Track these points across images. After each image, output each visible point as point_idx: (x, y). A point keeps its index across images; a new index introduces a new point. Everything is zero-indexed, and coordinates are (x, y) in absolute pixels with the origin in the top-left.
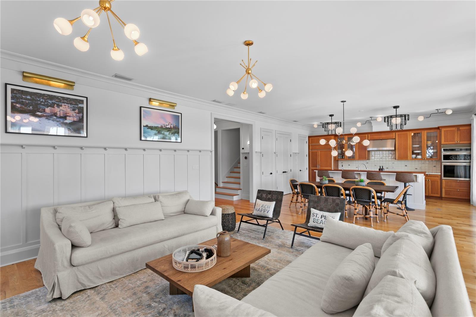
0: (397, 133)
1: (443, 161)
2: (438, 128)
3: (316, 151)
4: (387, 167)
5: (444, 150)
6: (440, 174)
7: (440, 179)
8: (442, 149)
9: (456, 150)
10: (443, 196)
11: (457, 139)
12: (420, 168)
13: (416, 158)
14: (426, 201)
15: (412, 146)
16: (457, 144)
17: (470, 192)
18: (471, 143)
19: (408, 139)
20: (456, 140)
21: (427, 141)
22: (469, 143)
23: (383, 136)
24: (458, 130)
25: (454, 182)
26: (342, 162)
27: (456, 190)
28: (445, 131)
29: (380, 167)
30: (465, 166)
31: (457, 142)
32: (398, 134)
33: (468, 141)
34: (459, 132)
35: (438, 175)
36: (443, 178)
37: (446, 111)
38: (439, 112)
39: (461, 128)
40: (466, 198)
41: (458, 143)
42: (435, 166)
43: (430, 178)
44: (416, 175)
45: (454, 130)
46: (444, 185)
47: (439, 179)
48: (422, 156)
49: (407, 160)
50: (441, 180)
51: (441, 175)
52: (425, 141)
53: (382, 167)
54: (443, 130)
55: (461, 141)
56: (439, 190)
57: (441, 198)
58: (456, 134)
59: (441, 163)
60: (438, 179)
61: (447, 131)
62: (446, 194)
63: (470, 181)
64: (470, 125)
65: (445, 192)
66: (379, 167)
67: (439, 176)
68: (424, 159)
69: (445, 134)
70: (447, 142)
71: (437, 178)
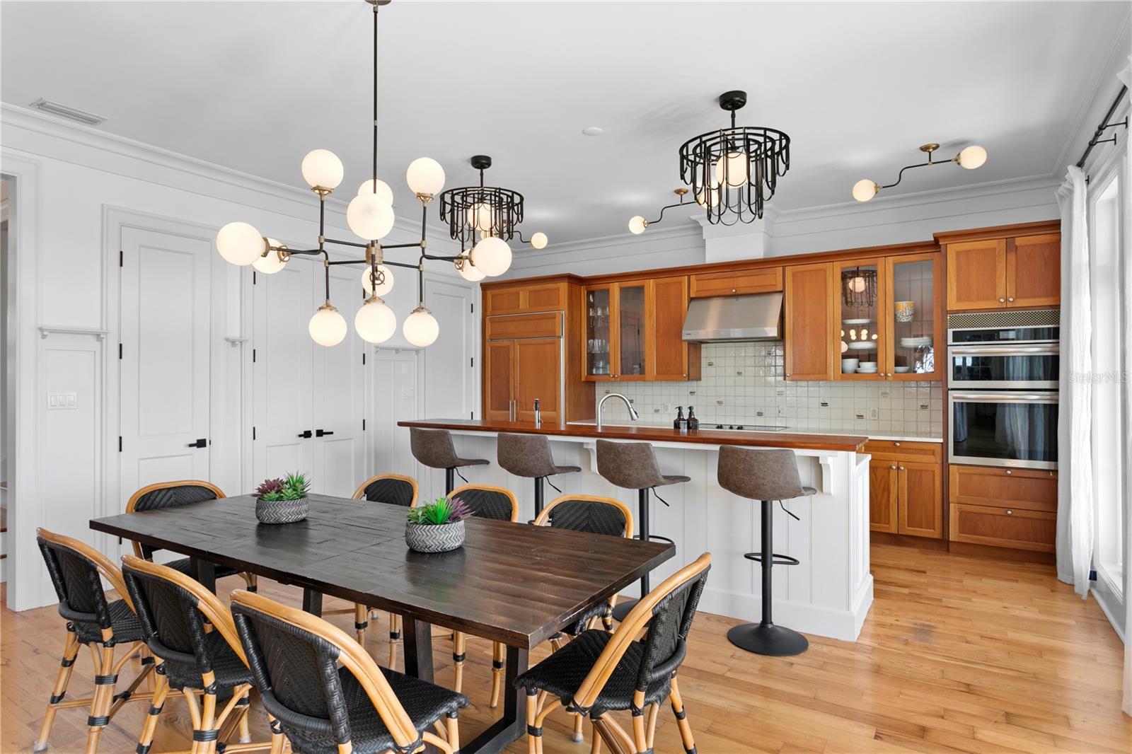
0: (789, 270)
1: (952, 384)
2: (936, 244)
3: (506, 343)
4: (758, 410)
5: (958, 337)
6: (941, 440)
7: (939, 461)
8: (950, 332)
9: (1002, 335)
10: (951, 539)
11: (1005, 290)
12: (874, 415)
13: (856, 372)
14: (875, 581)
15: (843, 324)
16: (1007, 309)
17: (1054, 522)
18: (1059, 305)
19: (830, 292)
20: (1000, 291)
21: (896, 299)
22: (1051, 307)
23: (743, 282)
24: (1011, 247)
25: (995, 475)
26: (606, 389)
27: (1001, 512)
28: (958, 254)
29: (680, 414)
30: (1031, 407)
31: (1006, 300)
32: (794, 274)
33: (1047, 296)
34: (1012, 258)
35: (933, 447)
36: (953, 459)
37: (962, 154)
38: (932, 161)
39: (1020, 241)
40: (1040, 546)
41: (1009, 305)
42: (924, 407)
43: (902, 456)
44: (817, 458)
45: (995, 249)
46: (954, 490)
47: (936, 463)
48: (877, 365)
49: (826, 380)
50: (945, 465)
51: (944, 446)
52: (890, 301)
53: (691, 414)
54: (953, 249)
55: (1020, 298)
56: (938, 512)
57: (942, 544)
58: (1001, 267)
59: (946, 391)
60: (933, 462)
61: (967, 252)
62: (963, 529)
63: (1056, 472)
64: (1055, 225)
65: (960, 518)
66: (677, 411)
67: (938, 450)
68: (886, 375)
69: (959, 268)
70: (969, 300)
71: (929, 458)
